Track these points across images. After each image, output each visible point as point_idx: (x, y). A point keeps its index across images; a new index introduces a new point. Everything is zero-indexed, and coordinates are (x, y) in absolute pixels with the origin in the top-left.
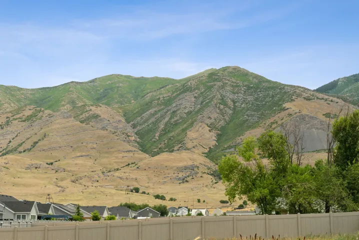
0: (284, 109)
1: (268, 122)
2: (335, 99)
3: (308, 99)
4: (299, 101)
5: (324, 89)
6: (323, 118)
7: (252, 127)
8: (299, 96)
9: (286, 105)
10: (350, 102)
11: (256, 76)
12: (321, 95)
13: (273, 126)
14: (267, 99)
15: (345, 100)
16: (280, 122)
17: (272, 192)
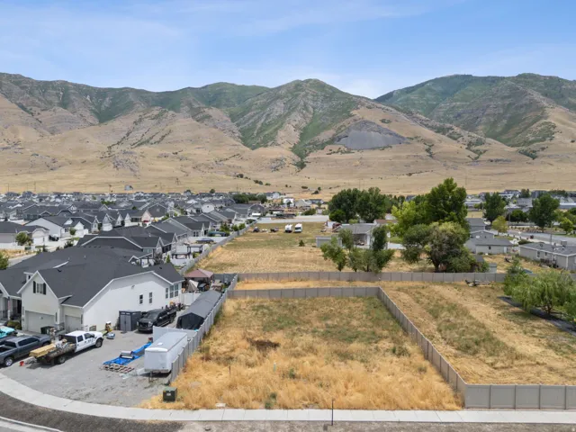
0: (351, 116)
1: (339, 125)
2: (390, 108)
3: (369, 108)
4: (362, 109)
5: (381, 100)
6: (381, 124)
7: (326, 128)
8: (363, 105)
9: (353, 112)
10: (402, 111)
11: (331, 88)
12: (379, 105)
13: (343, 128)
14: (339, 107)
15: (397, 109)
16: (347, 126)
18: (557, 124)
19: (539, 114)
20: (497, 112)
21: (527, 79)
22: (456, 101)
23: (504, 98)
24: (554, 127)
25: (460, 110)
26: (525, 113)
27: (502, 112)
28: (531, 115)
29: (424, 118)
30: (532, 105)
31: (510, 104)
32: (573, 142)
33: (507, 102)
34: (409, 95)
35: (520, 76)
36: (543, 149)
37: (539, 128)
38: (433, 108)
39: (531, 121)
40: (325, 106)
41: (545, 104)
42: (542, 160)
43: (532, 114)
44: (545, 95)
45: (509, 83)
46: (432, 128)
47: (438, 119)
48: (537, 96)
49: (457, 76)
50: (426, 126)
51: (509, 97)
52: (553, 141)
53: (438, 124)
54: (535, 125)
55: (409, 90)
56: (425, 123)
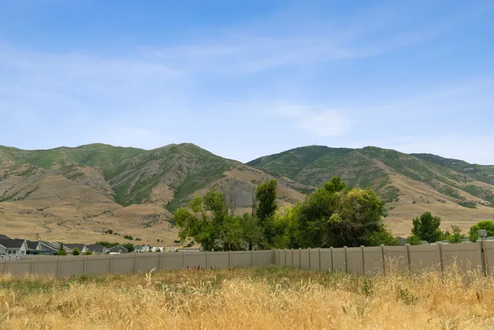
0: (224, 176)
1: (212, 184)
2: (259, 171)
3: (240, 170)
4: (235, 171)
5: (252, 164)
6: (250, 183)
7: (199, 188)
8: (234, 167)
9: (226, 173)
10: (269, 174)
11: (205, 152)
12: (250, 168)
13: (216, 187)
14: (213, 168)
15: (266, 172)
16: (220, 185)
17: (212, 235)
18: (400, 188)
19: (384, 179)
20: (351, 177)
21: (372, 152)
22: (316, 167)
23: (355, 166)
24: (398, 190)
25: (320, 176)
26: (373, 179)
27: (354, 177)
28: (378, 181)
29: (289, 180)
30: (378, 172)
31: (360, 172)
32: (414, 203)
33: (358, 169)
34: (274, 161)
35: (365, 148)
36: (391, 208)
37: (386, 191)
38: (296, 172)
39: (378, 185)
40: (200, 167)
41: (389, 172)
42: (391, 218)
43: (378, 179)
44: (387, 164)
45: (358, 153)
46: (297, 189)
47: (302, 182)
48: (381, 165)
49: (315, 147)
50: (292, 187)
51: (358, 165)
52: (398, 202)
53: (303, 186)
54: (382, 189)
55: (274, 157)
56: (292, 185)
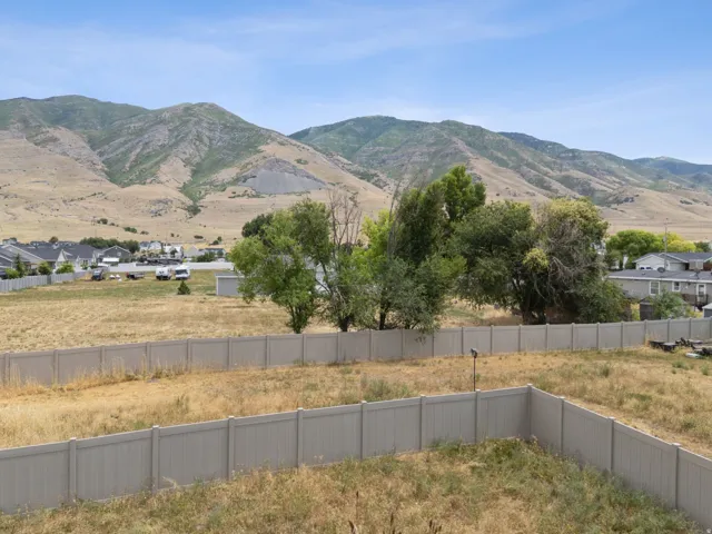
0: (259, 152)
1: (243, 162)
2: (306, 147)
3: (282, 144)
4: (274, 145)
5: (297, 136)
6: (295, 163)
7: (227, 165)
8: (273, 140)
9: (262, 148)
10: (320, 151)
11: (233, 116)
12: (294, 142)
13: (249, 167)
14: (244, 140)
15: (316, 149)
16: (255, 164)
18: (482, 176)
20: (422, 160)
21: (451, 127)
22: (379, 145)
23: (429, 145)
24: (480, 178)
25: (385, 156)
27: (427, 160)
29: (346, 161)
30: (457, 154)
31: (434, 153)
32: (498, 195)
33: (433, 149)
34: (328, 134)
35: (443, 123)
38: (354, 151)
40: (226, 137)
41: (470, 155)
44: (469, 144)
45: (434, 129)
46: (356, 173)
47: (361, 164)
48: (461, 145)
49: (379, 118)
50: (348, 170)
51: (433, 144)
53: (362, 170)
55: (327, 129)
56: (348, 167)
